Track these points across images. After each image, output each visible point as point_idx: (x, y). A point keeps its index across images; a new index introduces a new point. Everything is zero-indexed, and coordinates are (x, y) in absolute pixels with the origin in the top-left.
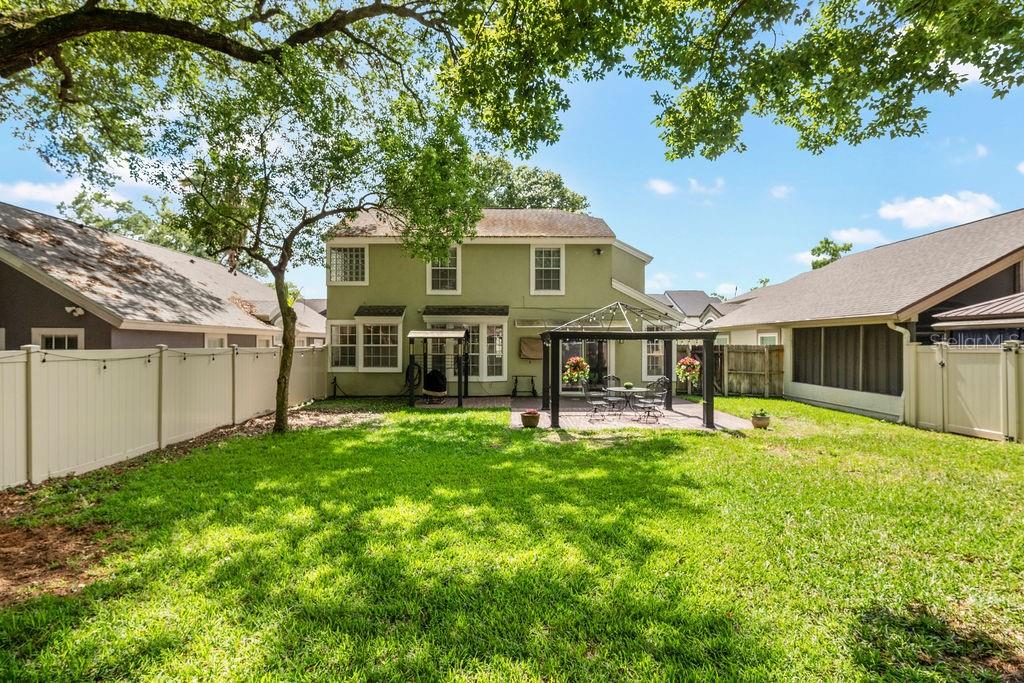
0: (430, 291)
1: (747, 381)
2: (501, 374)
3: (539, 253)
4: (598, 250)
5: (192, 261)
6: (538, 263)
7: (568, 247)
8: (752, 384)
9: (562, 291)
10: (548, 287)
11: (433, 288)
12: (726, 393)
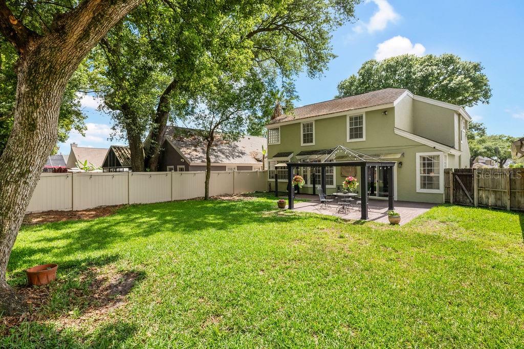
0: (302, 144)
1: (493, 196)
2: (333, 184)
3: (351, 119)
4: (385, 112)
5: (249, 139)
6: (351, 124)
7: (367, 113)
8: (497, 199)
9: (364, 139)
10: (356, 137)
11: (304, 143)
12: (476, 205)
